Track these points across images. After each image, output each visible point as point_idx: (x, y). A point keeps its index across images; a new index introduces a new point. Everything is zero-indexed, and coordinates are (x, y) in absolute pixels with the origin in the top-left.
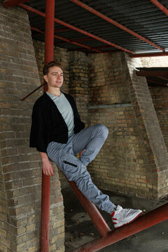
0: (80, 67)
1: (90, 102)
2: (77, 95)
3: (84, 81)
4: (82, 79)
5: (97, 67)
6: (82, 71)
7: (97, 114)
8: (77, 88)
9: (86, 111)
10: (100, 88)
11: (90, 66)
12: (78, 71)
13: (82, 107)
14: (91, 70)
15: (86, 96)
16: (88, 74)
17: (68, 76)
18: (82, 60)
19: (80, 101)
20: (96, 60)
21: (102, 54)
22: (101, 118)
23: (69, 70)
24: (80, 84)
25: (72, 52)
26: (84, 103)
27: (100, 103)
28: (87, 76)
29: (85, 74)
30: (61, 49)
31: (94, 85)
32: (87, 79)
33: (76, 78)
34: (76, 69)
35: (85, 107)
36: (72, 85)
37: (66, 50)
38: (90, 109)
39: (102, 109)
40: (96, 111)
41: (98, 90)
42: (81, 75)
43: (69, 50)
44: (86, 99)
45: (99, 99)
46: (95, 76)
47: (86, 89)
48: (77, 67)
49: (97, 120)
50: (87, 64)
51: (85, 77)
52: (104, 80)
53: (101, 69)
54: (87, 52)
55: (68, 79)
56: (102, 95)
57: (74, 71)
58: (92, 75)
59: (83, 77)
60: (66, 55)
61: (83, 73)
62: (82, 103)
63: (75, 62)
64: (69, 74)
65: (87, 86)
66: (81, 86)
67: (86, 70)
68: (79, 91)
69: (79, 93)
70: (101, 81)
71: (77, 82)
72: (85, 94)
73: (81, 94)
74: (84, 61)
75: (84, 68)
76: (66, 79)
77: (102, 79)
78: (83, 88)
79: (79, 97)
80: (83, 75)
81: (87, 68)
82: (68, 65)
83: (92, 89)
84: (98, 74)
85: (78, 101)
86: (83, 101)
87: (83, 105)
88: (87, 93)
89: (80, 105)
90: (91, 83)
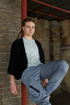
0: (55, 28)
1: (61, 45)
2: (54, 42)
3: (57, 35)
4: (56, 34)
5: (64, 27)
6: (56, 30)
7: (65, 52)
8: (54, 39)
9: (59, 50)
10: (66, 38)
11: (60, 27)
12: (54, 30)
13: (57, 48)
14: (61, 29)
15: (59, 43)
16: (60, 32)
17: (49, 33)
18: (56, 25)
19: (56, 45)
20: (63, 24)
21: (67, 20)
22: (67, 54)
23: (50, 30)
24: (56, 37)
25: (51, 21)
26: (58, 46)
27: (67, 46)
28: (59, 32)
29: (58, 31)
30: (45, 20)
31: (63, 37)
32: (59, 34)
33: (53, 34)
34: (53, 29)
35: (58, 48)
36: (52, 37)
37: (48, 21)
38: (62, 49)
39: (68, 49)
40: (65, 50)
41: (65, 39)
42: (56, 32)
43: (49, 21)
44: (59, 44)
45: (66, 44)
46: (63, 32)
47: (59, 39)
48: (53, 28)
49: (65, 55)
50: (59, 27)
51: (58, 33)
52: (68, 33)
53: (66, 28)
54: (59, 21)
55: (49, 35)
56: (67, 42)
57: (52, 30)
58: (62, 32)
59: (57, 33)
60: (48, 23)
61: (57, 31)
62: (57, 46)
63: (52, 26)
64: (50, 32)
65: (59, 38)
66: (56, 38)
67: (58, 30)
68: (55, 40)
69: (55, 41)
70: (66, 34)
71: (54, 36)
72: (58, 42)
73: (56, 42)
74: (57, 25)
75: (57, 29)
76: (48, 35)
77: (67, 33)
78: (57, 38)
79: (55, 43)
80: (57, 32)
81: (59, 29)
82: (49, 28)
83: (62, 39)
84: (65, 31)
85: (55, 45)
86: (57, 45)
87: (57, 47)
88: (59, 41)
89: (56, 47)
90: (61, 36)
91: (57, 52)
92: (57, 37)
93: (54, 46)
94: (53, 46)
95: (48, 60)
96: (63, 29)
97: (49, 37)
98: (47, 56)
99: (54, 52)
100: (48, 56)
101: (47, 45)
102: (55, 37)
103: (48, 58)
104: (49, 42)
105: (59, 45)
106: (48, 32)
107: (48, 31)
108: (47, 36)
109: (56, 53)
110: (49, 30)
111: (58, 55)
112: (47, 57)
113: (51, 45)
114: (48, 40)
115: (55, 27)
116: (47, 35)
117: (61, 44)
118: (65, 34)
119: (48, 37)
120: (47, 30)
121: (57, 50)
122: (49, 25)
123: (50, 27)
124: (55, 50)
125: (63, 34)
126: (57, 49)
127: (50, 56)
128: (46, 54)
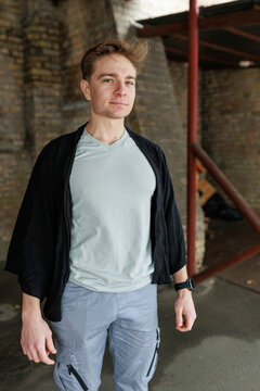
0: (42, 29)
1: (65, 97)
2: (36, 83)
3: (50, 58)
4: (46, 52)
6: (44, 36)
7: (76, 120)
8: (34, 71)
9: (59, 115)
10: (78, 67)
11: (62, 26)
12: (37, 36)
13: (48, 107)
14: (63, 35)
15: (57, 86)
16: (60, 43)
17: (21, 48)
18: (45, 14)
19: (43, 96)
23: (22, 36)
24: (43, 63)
26: (51, 100)
27: (78, 98)
28: (56, 46)
29: (53, 42)
31: (69, 63)
32: (57, 53)
33: (32, 51)
34: (32, 32)
35: (54, 107)
36: (30, 65)
38: (67, 112)
39: (80, 109)
40: (74, 114)
41: (75, 73)
42: (43, 44)
44: (56, 91)
45: (77, 91)
46: (70, 46)
47: (56, 73)
50: (56, 24)
51: (52, 49)
55: (21, 55)
57: (30, 36)
58: (66, 44)
59: (47, 48)
60: (13, 7)
61: (46, 40)
62: (47, 100)
63: (29, 19)
64: (23, 44)
65: (57, 67)
66: (43, 67)
67: (54, 35)
68: (41, 76)
69: (40, 80)
70: (77, 53)
71: (36, 58)
72: (53, 82)
73: (46, 81)
74: (48, 17)
75: (51, 31)
76: (15, 53)
77: (79, 49)
78: (50, 70)
79: (40, 87)
80: (49, 45)
81: (57, 32)
82: (19, 26)
83: (67, 71)
84: (74, 41)
85: (38, 96)
86: (51, 96)
87: (50, 104)
88: (59, 79)
89: (43, 103)
90: (65, 61)
91: (47, 122)
92: (47, 65)
93: (36, 100)
94: (32, 97)
95: (17, 149)
96: (71, 34)
97: (20, 61)
98: (13, 136)
99: (36, 121)
100: (19, 137)
101: (13, 95)
102: (39, 65)
103: (16, 143)
104: (20, 82)
105: (57, 94)
106: (13, 43)
107: (17, 40)
108: (12, 60)
109: (43, 124)
110: (17, 36)
111: (51, 131)
112: (11, 141)
113: (29, 94)
114: (16, 74)
115: (40, 24)
116: (11, 55)
117: (65, 93)
118: (74, 55)
119: (16, 63)
120: (9, 32)
121: (50, 115)
122: (17, 14)
123: (22, 22)
124: (37, 115)
125: (70, 53)
126: (49, 111)
127: (24, 136)
128: (6, 127)
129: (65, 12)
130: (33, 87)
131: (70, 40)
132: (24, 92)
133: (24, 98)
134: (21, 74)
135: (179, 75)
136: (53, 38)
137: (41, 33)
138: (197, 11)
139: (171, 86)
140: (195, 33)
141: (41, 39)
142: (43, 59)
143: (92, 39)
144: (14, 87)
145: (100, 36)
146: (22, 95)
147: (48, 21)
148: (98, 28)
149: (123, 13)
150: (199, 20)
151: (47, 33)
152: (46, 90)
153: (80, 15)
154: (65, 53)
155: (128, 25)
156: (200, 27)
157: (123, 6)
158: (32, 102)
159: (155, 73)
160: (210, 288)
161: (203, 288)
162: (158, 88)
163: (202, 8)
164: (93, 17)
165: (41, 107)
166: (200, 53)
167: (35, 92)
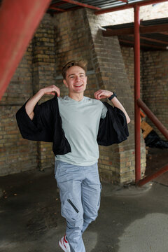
0: (44, 31)
1: (57, 71)
2: (40, 63)
3: (49, 47)
4: (46, 44)
5: (62, 30)
6: (45, 35)
8: (39, 56)
9: (54, 82)
10: (66, 54)
11: (56, 29)
12: (41, 35)
13: (47, 78)
14: (56, 33)
15: (53, 64)
16: (55, 39)
17: (31, 42)
18: (46, 22)
19: (44, 71)
20: (61, 20)
21: (66, 13)
24: (44, 51)
26: (49, 73)
28: (52, 41)
29: (50, 38)
31: (60, 51)
32: (53, 45)
33: (38, 44)
34: (38, 32)
35: (51, 77)
36: (36, 52)
38: (59, 80)
41: (64, 56)
42: (44, 39)
44: (52, 67)
46: (61, 41)
47: (52, 57)
48: (39, 30)
50: (52, 27)
51: (50, 42)
52: (68, 44)
53: (66, 32)
55: (31, 46)
57: (36, 35)
58: (58, 39)
59: (47, 42)
61: (46, 37)
62: (47, 73)
65: (53, 53)
66: (44, 53)
67: (51, 34)
68: (43, 59)
69: (43, 61)
70: (66, 45)
71: (40, 48)
72: (50, 62)
73: (46, 62)
74: (48, 24)
75: (49, 32)
78: (49, 55)
79: (43, 66)
80: (48, 40)
81: (53, 32)
83: (59, 55)
84: (63, 38)
85: (41, 71)
86: (49, 71)
87: (49, 75)
88: (54, 60)
89: (44, 75)
90: (58, 49)
92: (47, 52)
93: (40, 73)
94: (37, 72)
96: (61, 34)
97: (30, 50)
98: (25, 95)
99: (40, 86)
101: (26, 70)
102: (42, 52)
104: (30, 62)
105: (53, 69)
113: (35, 70)
114: (28, 58)
115: (42, 28)
117: (57, 69)
118: (63, 46)
119: (28, 51)
121: (48, 82)
124: (41, 82)
125: (60, 45)
126: (48, 80)
128: (22, 90)
129: (58, 20)
130: (38, 65)
131: (61, 37)
132: (33, 68)
133: (32, 72)
134: (31, 58)
135: (127, 55)
136: (50, 36)
137: (43, 33)
138: (139, 23)
139: (123, 65)
140: (138, 35)
141: (43, 37)
142: (44, 48)
143: (75, 37)
144: (26, 66)
145: (80, 35)
146: (31, 70)
147: (48, 26)
148: (78, 31)
149: (94, 22)
150: (140, 28)
151: (47, 33)
152: (46, 67)
153: (68, 23)
154: (58, 45)
155: (97, 29)
156: (141, 31)
157: (94, 18)
158: (38, 74)
159: (114, 57)
160: (150, 188)
161: (146, 188)
162: (116, 66)
163: (141, 21)
164: (76, 24)
165: (43, 77)
166: (141, 43)
167: (40, 68)
